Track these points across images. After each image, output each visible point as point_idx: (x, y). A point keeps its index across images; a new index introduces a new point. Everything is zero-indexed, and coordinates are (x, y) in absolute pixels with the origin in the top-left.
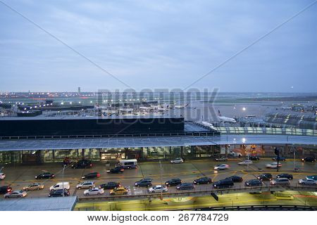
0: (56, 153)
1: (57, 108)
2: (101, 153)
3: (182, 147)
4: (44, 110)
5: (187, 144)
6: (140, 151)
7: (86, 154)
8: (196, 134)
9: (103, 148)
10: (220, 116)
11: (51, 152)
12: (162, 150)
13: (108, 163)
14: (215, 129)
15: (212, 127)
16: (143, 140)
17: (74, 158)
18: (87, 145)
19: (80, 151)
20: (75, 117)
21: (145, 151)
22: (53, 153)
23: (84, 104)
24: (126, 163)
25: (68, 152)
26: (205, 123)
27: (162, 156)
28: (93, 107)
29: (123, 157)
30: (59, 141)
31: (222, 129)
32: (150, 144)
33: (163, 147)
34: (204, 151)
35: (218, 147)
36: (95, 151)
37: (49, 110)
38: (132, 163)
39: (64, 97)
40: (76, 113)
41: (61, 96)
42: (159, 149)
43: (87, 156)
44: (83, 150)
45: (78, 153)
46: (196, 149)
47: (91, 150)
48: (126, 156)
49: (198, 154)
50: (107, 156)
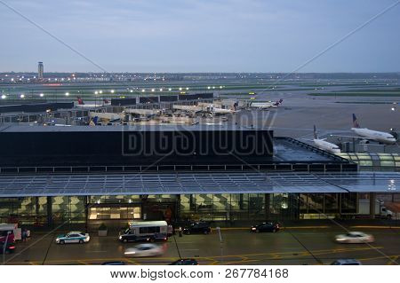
2: (87, 207)
3: (267, 195)
5: (282, 188)
6: (174, 204)
7: (55, 207)
8: (300, 167)
9: (93, 195)
10: (357, 126)
12: (224, 201)
13: (103, 227)
14: (344, 156)
15: (338, 152)
16: (181, 178)
17: (28, 217)
18: (56, 190)
19: (43, 201)
20: (32, 127)
21: (185, 202)
23: (50, 100)
24: (142, 230)
26: (321, 143)
27: (223, 214)
28: (71, 106)
29: (137, 216)
31: (362, 156)
32: (196, 188)
33: (224, 194)
35: (352, 198)
36: (75, 201)
38: (158, 229)
39: (7, 83)
40: (33, 118)
42: (216, 199)
43: (57, 213)
44: (49, 199)
45: (38, 206)
46: (301, 203)
47: (68, 199)
48: (142, 214)
49: (304, 211)
50: (102, 212)
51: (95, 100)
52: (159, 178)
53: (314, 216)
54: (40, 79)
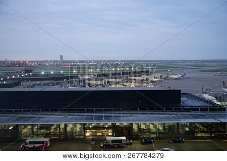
0: (35, 129)
1: (37, 78)
2: (85, 129)
3: (178, 124)
4: (23, 80)
5: (185, 120)
6: (130, 127)
7: (69, 129)
8: (195, 109)
9: (88, 123)
10: (225, 87)
11: (30, 127)
12: (155, 126)
13: (93, 140)
14: (219, 103)
15: (215, 101)
16: (133, 114)
17: (55, 135)
18: (69, 120)
19: (62, 126)
20: (57, 88)
21: (135, 127)
22: (32, 128)
23: (66, 74)
24: (113, 141)
25: (48, 127)
26: (206, 96)
28: (77, 77)
29: (110, 134)
30: (39, 115)
32: (140, 119)
33: (156, 123)
34: (205, 129)
36: (78, 126)
37: (28, 80)
38: (121, 141)
39: (44, 66)
40: (58, 84)
41: (41, 64)
42: (151, 125)
43: (70, 132)
44: (66, 125)
45: (60, 129)
46: (196, 126)
47: (75, 125)
48: (113, 133)
49: (197, 132)
50: (93, 132)
51: (89, 74)
52: (122, 114)
53: (203, 135)
54: (61, 64)
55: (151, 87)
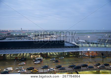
0: (12, 55)
1: (12, 36)
2: (30, 55)
3: (64, 52)
4: (7, 37)
5: (66, 51)
6: (47, 54)
7: (24, 55)
8: (69, 47)
9: (31, 53)
10: (79, 39)
11: (10, 55)
12: (56, 53)
13: (33, 59)
14: (77, 45)
15: (76, 44)
16: (48, 49)
17: (19, 57)
18: (25, 52)
19: (22, 54)
20: (20, 40)
21: (49, 54)
22: (11, 55)
23: (23, 35)
25: (17, 55)
26: (73, 43)
27: (56, 56)
28: (27, 36)
29: (40, 57)
30: (13, 50)
31: (80, 45)
32: (51, 51)
34: (73, 54)
35: (78, 52)
36: (28, 54)
37: (9, 37)
39: (15, 32)
40: (20, 39)
41: (14, 31)
42: (54, 53)
43: (25, 56)
44: (23, 54)
45: (21, 55)
46: (69, 53)
47: (27, 54)
49: (70, 55)
50: (33, 56)
51: (32, 35)
52: (44, 49)
53: (72, 56)
55: (54, 39)
